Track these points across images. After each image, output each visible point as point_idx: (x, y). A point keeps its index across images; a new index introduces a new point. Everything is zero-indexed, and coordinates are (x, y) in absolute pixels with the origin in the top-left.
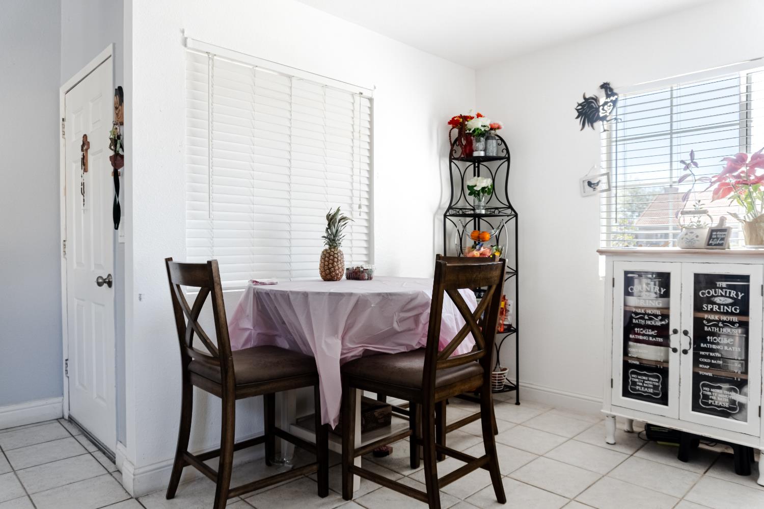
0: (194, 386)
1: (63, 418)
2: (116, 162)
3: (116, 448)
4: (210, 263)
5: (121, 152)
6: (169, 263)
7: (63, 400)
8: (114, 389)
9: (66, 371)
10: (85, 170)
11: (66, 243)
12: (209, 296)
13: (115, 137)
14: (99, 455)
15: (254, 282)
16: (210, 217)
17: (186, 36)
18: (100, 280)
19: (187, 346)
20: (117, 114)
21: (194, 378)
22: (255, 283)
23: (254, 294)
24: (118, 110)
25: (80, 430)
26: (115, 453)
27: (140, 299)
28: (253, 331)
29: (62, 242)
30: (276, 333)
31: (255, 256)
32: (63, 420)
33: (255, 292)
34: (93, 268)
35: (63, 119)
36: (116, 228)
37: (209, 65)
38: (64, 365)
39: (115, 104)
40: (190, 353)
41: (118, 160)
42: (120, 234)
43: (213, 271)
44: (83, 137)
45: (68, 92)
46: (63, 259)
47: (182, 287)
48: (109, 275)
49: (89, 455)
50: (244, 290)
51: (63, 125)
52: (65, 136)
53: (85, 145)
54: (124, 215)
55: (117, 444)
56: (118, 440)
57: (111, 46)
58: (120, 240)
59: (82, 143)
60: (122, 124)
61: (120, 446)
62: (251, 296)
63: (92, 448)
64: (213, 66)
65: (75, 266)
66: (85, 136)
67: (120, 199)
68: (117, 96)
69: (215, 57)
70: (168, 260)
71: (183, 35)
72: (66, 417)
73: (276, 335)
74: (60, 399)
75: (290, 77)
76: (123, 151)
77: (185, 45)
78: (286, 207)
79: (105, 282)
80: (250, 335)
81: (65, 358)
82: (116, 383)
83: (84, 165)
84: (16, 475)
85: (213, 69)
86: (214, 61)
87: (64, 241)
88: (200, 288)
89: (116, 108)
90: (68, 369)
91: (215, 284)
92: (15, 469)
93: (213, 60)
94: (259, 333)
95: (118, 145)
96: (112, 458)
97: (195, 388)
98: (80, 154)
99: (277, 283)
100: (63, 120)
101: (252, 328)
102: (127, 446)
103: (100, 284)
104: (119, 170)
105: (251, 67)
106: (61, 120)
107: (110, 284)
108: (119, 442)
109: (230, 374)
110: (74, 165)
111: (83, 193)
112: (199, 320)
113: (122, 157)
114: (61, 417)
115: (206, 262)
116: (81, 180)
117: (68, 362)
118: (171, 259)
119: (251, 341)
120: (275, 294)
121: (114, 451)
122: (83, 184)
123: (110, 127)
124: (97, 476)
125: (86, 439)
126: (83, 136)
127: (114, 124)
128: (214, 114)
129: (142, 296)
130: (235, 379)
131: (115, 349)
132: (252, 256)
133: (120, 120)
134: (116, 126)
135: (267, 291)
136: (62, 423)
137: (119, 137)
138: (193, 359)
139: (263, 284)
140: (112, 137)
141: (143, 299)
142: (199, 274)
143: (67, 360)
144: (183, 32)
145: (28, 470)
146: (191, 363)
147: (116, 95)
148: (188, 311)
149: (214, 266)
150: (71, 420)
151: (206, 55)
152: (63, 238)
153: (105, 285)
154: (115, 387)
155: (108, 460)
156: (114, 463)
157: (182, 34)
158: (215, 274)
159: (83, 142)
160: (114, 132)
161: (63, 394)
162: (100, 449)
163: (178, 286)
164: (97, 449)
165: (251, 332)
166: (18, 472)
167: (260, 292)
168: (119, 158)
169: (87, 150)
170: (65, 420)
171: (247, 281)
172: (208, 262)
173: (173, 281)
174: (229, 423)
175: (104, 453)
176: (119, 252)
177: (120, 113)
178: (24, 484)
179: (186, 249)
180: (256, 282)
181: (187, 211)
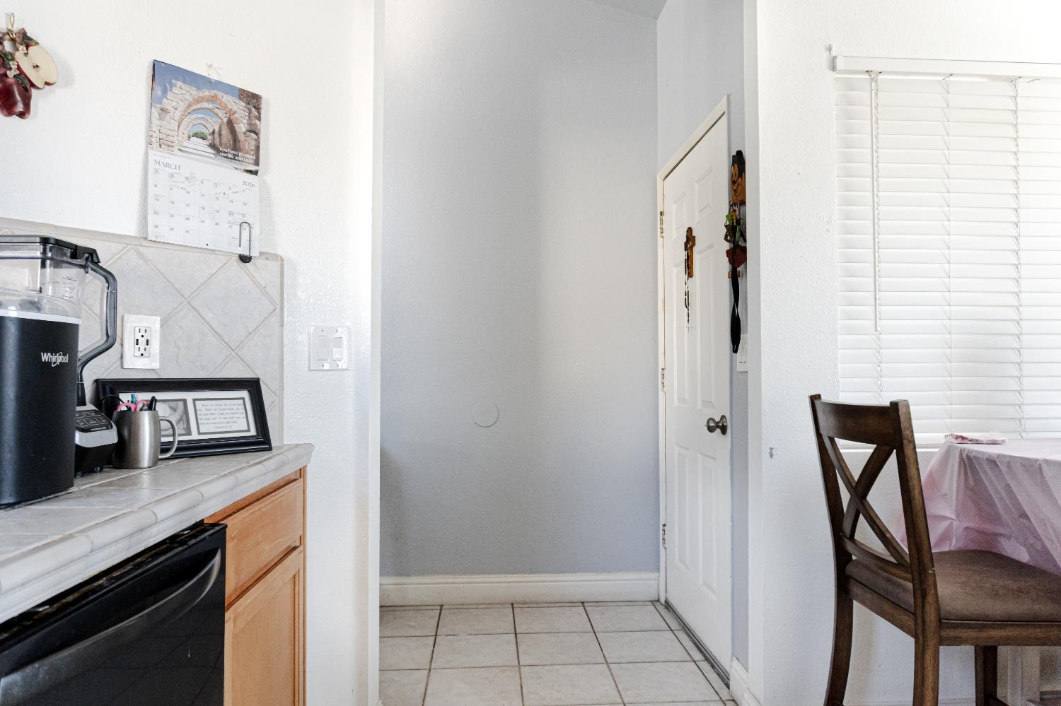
0: (854, 602)
1: (658, 601)
2: (735, 257)
3: (732, 666)
4: (895, 405)
5: (741, 244)
6: (817, 402)
7: (659, 577)
8: (730, 580)
9: (663, 539)
10: (690, 275)
11: (665, 372)
12: (893, 459)
13: (733, 223)
14: (705, 666)
15: (957, 437)
16: (876, 330)
17: (834, 54)
18: (712, 424)
19: (845, 537)
20: (735, 191)
21: (856, 589)
22: (959, 440)
23: (962, 459)
24: (736, 185)
25: (679, 623)
26: (729, 672)
27: (771, 456)
28: (955, 523)
29: (660, 370)
30: (1002, 530)
31: (953, 392)
32: (658, 603)
33: (964, 456)
34: (699, 406)
35: (661, 212)
36: (735, 351)
37: (872, 90)
38: (661, 532)
39: (732, 177)
40: (850, 547)
41: (737, 256)
42: (739, 360)
43: (902, 419)
44: (687, 231)
45: (667, 176)
46: (661, 393)
47: (840, 442)
48: (723, 417)
49: (692, 664)
50: (937, 450)
51: (661, 220)
52: (664, 235)
53: (690, 241)
54: (746, 332)
55: (732, 661)
56: (733, 655)
57: (725, 99)
58: (740, 367)
59: (685, 240)
60: (743, 203)
61: (736, 664)
62: (955, 461)
63: (697, 656)
64: (877, 90)
65: (676, 402)
66: (690, 230)
67: (740, 310)
68: (736, 165)
69: (881, 76)
70: (814, 399)
71: (830, 54)
72: (663, 600)
73: (1001, 535)
74: (654, 575)
75: (1013, 80)
76: (745, 241)
77: (833, 68)
78: (1012, 306)
79: (718, 427)
80: (950, 528)
81: (662, 523)
82: (733, 573)
83: (689, 268)
84: (610, 669)
85: (876, 95)
86: (878, 82)
87: (663, 369)
88: (875, 446)
89: (733, 182)
90: (666, 537)
91: (905, 442)
92: (609, 661)
93: (876, 81)
94: (967, 528)
95: (738, 234)
96: (725, 679)
97: (856, 605)
98: (683, 255)
99: (1003, 441)
100: (662, 214)
101: (955, 518)
102: (749, 671)
103: (711, 429)
104: (738, 269)
105: (940, 78)
106: (659, 214)
107: (724, 430)
108: (735, 659)
109: (930, 599)
110: (675, 270)
111: (687, 305)
112: (869, 498)
113: (744, 250)
114: (657, 599)
115: (887, 404)
116: (684, 289)
117: (666, 528)
118: (818, 397)
119: (951, 540)
120: (1009, 462)
121: (728, 668)
122: (687, 294)
123: (724, 209)
124: (706, 701)
125: (688, 639)
126: (686, 229)
127: (731, 206)
128: (880, 165)
129: (774, 452)
130: (938, 609)
131: (731, 524)
132: (949, 392)
133: (740, 198)
134: (736, 208)
135: (990, 456)
136: (657, 607)
137: (738, 222)
138: (854, 558)
139: (977, 442)
140: (728, 223)
141: (775, 456)
142: (873, 423)
143: (664, 525)
144: (830, 49)
145: (623, 665)
146: (851, 563)
147: (733, 165)
148: (850, 482)
149: (902, 411)
150: (668, 606)
151: (867, 76)
152: (661, 366)
153: (718, 430)
154: (731, 577)
155: (719, 680)
156: (728, 686)
157: (828, 53)
158: (904, 425)
159: (687, 237)
160: (732, 216)
161: (659, 569)
162: (707, 659)
163: (832, 440)
164: (703, 659)
165: (951, 524)
166: (612, 666)
167: (975, 457)
168: (738, 251)
169: (692, 248)
170: (661, 604)
171: (942, 435)
172: (892, 403)
173: (822, 431)
174: (929, 683)
175: (713, 667)
176: (739, 385)
177: (740, 188)
178: (619, 685)
179: (838, 381)
180: (963, 438)
181: (840, 322)
